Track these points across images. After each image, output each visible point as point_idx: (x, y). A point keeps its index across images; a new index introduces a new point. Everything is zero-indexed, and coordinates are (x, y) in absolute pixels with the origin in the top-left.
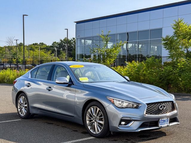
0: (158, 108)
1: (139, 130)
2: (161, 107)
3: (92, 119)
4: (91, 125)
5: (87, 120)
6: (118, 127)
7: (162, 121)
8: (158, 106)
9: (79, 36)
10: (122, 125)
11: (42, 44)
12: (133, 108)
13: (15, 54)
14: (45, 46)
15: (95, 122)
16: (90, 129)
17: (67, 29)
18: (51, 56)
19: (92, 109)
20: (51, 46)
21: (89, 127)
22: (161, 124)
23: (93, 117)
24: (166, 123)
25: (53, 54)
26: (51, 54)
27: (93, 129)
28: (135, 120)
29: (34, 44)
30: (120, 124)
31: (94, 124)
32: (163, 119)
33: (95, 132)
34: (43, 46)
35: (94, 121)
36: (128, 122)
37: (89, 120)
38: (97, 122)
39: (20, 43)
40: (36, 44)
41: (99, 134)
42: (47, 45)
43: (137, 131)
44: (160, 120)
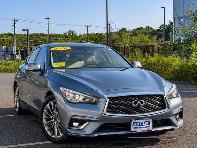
0: (131, 104)
1: (96, 135)
2: (135, 103)
3: (51, 118)
4: (49, 126)
5: (44, 118)
6: (68, 129)
7: (137, 123)
8: (130, 102)
9: (177, 15)
10: (74, 126)
11: (148, 28)
12: (91, 104)
13: (114, 41)
14: (151, 30)
15: (56, 122)
16: (47, 130)
17: (164, 8)
18: (158, 41)
19: (52, 103)
20: (158, 30)
21: (46, 128)
22: (135, 127)
23: (52, 115)
24: (147, 127)
25: (160, 40)
26: (158, 39)
27: (51, 130)
28: (90, 121)
29: (138, 29)
30: (71, 125)
31: (53, 124)
32: (137, 121)
33: (54, 135)
34: (149, 30)
35: (53, 120)
36: (81, 122)
37: (46, 118)
38: (58, 121)
39: (123, 28)
40: (141, 28)
41: (60, 138)
42: (154, 29)
43: (92, 136)
44: (133, 121)
